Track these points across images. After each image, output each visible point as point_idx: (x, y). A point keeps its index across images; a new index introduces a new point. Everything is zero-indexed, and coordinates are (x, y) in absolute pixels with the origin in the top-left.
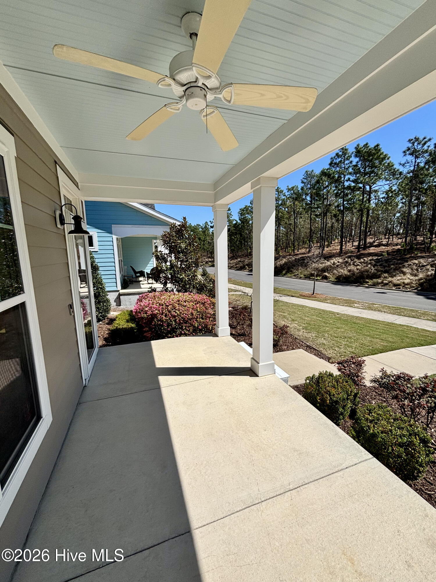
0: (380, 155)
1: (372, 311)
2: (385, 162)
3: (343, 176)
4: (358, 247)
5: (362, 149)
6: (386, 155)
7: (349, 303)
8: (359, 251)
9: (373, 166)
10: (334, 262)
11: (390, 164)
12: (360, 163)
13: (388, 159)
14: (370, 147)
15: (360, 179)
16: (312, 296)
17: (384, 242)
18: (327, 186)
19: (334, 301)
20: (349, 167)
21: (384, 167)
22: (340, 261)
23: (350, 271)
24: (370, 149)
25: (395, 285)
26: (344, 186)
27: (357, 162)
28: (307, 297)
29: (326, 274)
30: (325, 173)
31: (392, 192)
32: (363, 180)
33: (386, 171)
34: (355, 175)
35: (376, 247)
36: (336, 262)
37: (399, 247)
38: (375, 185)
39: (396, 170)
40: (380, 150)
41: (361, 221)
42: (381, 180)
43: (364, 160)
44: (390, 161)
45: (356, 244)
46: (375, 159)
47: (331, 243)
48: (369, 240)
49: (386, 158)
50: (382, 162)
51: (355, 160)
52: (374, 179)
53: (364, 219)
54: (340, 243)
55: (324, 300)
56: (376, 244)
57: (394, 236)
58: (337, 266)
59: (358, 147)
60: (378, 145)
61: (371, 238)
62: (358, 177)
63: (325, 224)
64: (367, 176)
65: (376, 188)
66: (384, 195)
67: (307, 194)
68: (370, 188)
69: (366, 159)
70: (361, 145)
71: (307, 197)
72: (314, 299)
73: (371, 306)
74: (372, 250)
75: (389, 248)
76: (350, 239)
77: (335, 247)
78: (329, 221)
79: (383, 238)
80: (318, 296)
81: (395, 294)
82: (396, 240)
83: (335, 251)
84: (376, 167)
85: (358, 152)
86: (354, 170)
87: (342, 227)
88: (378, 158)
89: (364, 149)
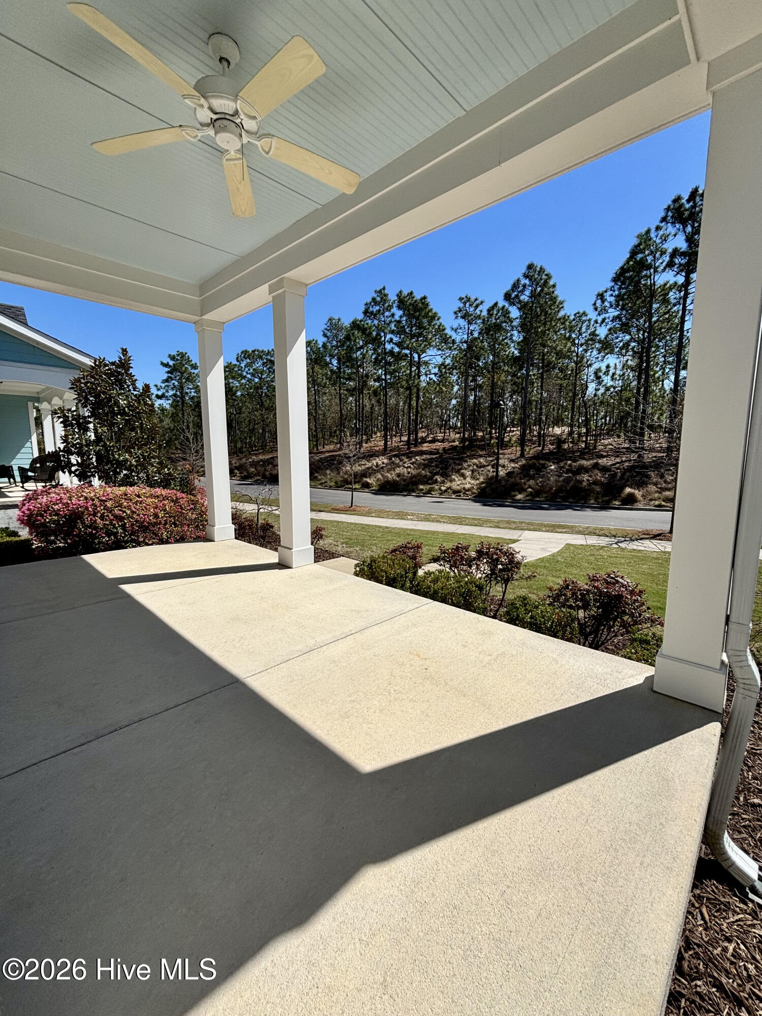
0: (429, 311)
1: (429, 523)
2: (435, 322)
3: (382, 334)
4: (408, 443)
5: (406, 299)
6: (435, 313)
7: (401, 515)
8: (409, 448)
9: (420, 326)
10: (377, 464)
11: (441, 327)
12: (404, 318)
13: (438, 319)
14: (415, 299)
15: (405, 342)
16: (350, 509)
17: (440, 436)
18: (362, 347)
19: (380, 514)
20: (391, 322)
21: (433, 330)
22: (385, 462)
23: (399, 475)
24: (416, 301)
25: (455, 492)
26: (385, 349)
27: (401, 317)
28: (344, 511)
29: (368, 480)
30: (358, 325)
31: (445, 367)
32: (410, 345)
33: (437, 337)
34: (398, 336)
35: (430, 443)
36: (380, 463)
37: (457, 443)
38: (424, 355)
39: (448, 336)
40: (427, 305)
41: (410, 405)
42: (431, 348)
43: (410, 316)
44: (441, 324)
45: (405, 438)
46: (423, 316)
47: (372, 438)
48: (421, 434)
49: (436, 318)
50: (432, 322)
51: (398, 313)
52: (423, 346)
53: (414, 403)
54: (383, 437)
55: (368, 514)
56: (430, 439)
57: (451, 430)
58: (382, 468)
59: (401, 295)
60: (425, 298)
61: (424, 432)
62: (403, 338)
63: (361, 405)
64: (414, 340)
65: (427, 359)
66: (436, 370)
67: (332, 356)
68: (419, 358)
69: (412, 314)
70: (405, 293)
71: (333, 361)
72: (353, 512)
73: (428, 517)
74: (425, 447)
75: (446, 445)
76: (397, 433)
77: (377, 442)
78: (366, 402)
79: (438, 431)
80: (359, 509)
81: (454, 503)
82: (453, 435)
83: (377, 449)
84: (425, 329)
85: (402, 302)
86: (398, 328)
87: (385, 413)
88: (426, 316)
89: (409, 299)
